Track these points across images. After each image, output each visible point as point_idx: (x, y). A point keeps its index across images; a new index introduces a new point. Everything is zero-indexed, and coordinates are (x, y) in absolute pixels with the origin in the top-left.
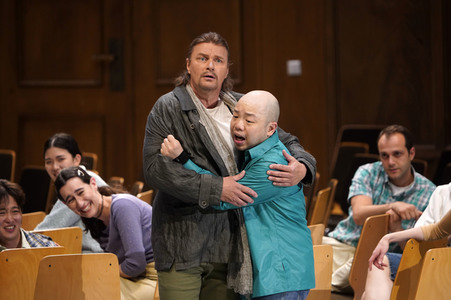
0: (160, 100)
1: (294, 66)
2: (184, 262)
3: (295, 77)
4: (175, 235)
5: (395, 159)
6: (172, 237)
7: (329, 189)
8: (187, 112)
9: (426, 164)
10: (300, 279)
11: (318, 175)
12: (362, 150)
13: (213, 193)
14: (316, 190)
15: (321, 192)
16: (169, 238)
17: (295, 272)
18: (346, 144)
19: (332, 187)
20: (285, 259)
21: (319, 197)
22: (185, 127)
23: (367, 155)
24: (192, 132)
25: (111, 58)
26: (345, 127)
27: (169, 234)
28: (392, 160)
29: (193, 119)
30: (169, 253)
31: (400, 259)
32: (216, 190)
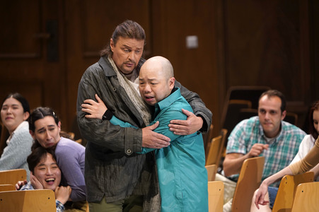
0: (88, 69)
1: (192, 41)
2: (113, 195)
3: (193, 50)
4: (105, 175)
5: (270, 116)
6: (102, 177)
7: (220, 137)
8: (109, 78)
9: (296, 117)
10: (195, 207)
11: (212, 127)
12: (246, 106)
13: (135, 142)
14: (210, 138)
15: (214, 140)
16: (100, 177)
17: (192, 201)
18: (233, 102)
19: (222, 135)
20: (184, 190)
21: (213, 143)
22: (109, 90)
23: (250, 110)
24: (115, 94)
25: (48, 36)
26: (232, 88)
27: (100, 174)
28: (267, 116)
29: (115, 83)
30: (100, 189)
31: (277, 191)
32: (137, 140)
